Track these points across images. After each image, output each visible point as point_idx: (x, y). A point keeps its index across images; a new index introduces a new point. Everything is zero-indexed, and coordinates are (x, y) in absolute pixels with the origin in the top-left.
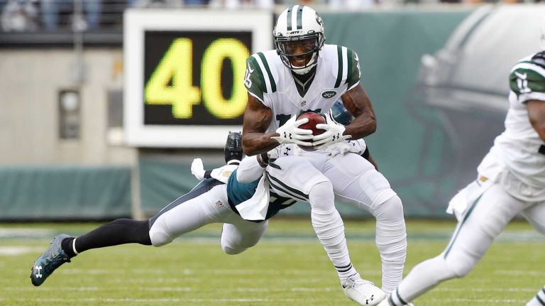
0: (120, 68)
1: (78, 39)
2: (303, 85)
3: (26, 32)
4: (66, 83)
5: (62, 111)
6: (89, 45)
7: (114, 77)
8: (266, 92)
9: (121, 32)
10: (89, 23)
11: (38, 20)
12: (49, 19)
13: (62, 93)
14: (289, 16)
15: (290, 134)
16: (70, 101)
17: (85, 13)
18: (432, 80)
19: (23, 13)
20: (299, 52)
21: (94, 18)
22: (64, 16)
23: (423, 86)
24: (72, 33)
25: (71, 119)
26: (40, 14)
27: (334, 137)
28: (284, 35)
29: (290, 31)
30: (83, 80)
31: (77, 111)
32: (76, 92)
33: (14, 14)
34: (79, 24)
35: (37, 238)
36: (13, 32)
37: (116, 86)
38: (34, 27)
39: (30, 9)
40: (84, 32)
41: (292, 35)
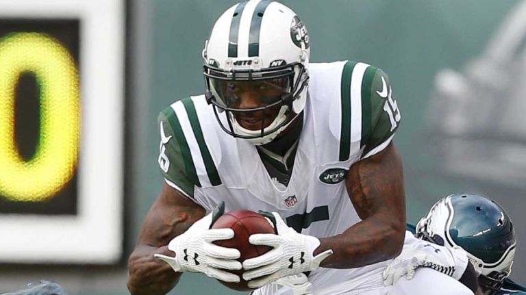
2: (282, 160)
8: (200, 186)
14: (235, 24)
15: (196, 255)
18: (456, 122)
23: (438, 135)
27: (291, 260)
28: (221, 67)
29: (235, 60)
41: (238, 68)
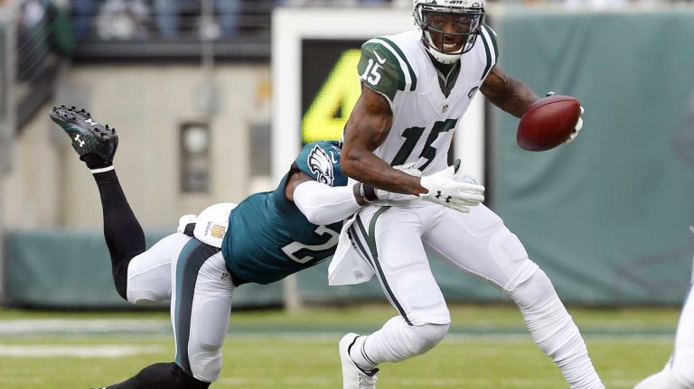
0: (266, 91)
1: (207, 50)
2: (445, 79)
3: (132, 41)
4: (190, 114)
5: (185, 153)
6: (223, 60)
7: (258, 105)
9: (268, 40)
10: (223, 29)
11: (150, 25)
12: (166, 23)
13: (185, 127)
16: (196, 139)
17: (217, 14)
19: (129, 13)
20: (449, 31)
21: (230, 21)
22: (188, 19)
24: (199, 42)
25: (197, 165)
26: (153, 15)
30: (214, 108)
31: (206, 152)
32: (204, 126)
33: (116, 14)
34: (209, 30)
35: (151, 333)
36: (115, 41)
37: (261, 117)
38: (144, 34)
39: (140, 9)
40: (216, 42)
